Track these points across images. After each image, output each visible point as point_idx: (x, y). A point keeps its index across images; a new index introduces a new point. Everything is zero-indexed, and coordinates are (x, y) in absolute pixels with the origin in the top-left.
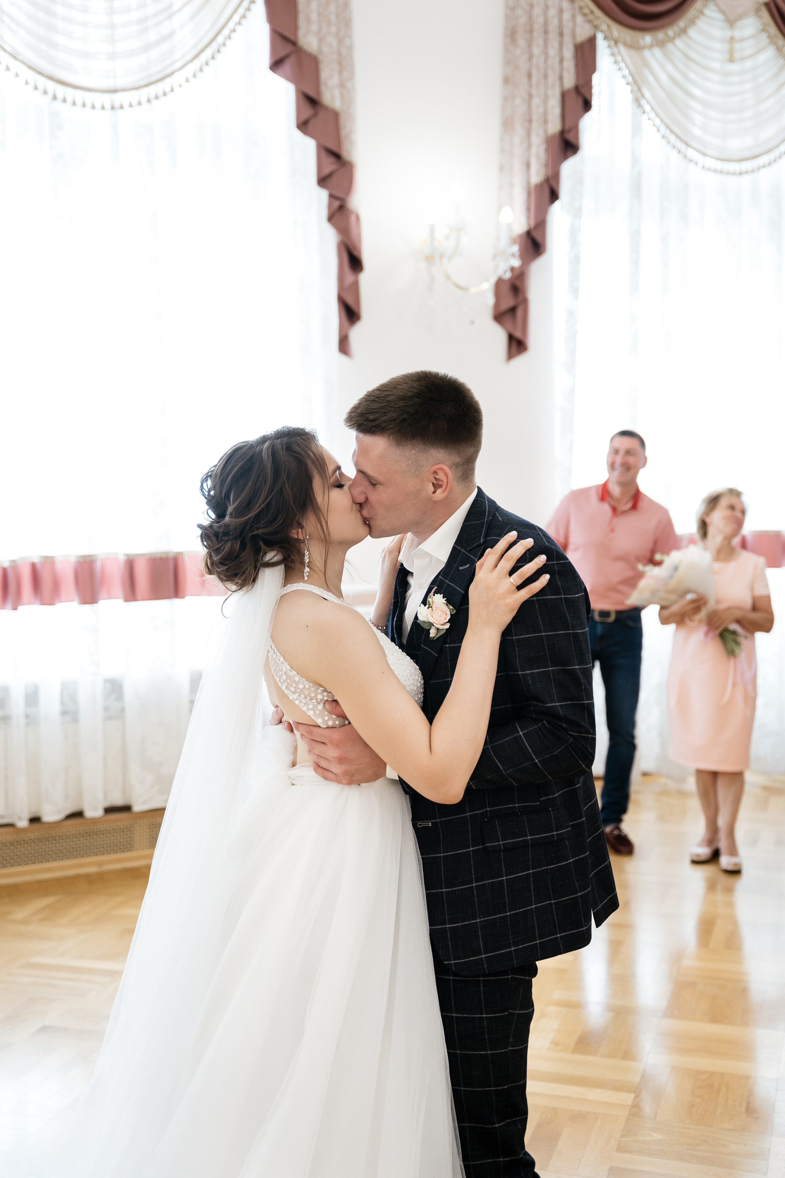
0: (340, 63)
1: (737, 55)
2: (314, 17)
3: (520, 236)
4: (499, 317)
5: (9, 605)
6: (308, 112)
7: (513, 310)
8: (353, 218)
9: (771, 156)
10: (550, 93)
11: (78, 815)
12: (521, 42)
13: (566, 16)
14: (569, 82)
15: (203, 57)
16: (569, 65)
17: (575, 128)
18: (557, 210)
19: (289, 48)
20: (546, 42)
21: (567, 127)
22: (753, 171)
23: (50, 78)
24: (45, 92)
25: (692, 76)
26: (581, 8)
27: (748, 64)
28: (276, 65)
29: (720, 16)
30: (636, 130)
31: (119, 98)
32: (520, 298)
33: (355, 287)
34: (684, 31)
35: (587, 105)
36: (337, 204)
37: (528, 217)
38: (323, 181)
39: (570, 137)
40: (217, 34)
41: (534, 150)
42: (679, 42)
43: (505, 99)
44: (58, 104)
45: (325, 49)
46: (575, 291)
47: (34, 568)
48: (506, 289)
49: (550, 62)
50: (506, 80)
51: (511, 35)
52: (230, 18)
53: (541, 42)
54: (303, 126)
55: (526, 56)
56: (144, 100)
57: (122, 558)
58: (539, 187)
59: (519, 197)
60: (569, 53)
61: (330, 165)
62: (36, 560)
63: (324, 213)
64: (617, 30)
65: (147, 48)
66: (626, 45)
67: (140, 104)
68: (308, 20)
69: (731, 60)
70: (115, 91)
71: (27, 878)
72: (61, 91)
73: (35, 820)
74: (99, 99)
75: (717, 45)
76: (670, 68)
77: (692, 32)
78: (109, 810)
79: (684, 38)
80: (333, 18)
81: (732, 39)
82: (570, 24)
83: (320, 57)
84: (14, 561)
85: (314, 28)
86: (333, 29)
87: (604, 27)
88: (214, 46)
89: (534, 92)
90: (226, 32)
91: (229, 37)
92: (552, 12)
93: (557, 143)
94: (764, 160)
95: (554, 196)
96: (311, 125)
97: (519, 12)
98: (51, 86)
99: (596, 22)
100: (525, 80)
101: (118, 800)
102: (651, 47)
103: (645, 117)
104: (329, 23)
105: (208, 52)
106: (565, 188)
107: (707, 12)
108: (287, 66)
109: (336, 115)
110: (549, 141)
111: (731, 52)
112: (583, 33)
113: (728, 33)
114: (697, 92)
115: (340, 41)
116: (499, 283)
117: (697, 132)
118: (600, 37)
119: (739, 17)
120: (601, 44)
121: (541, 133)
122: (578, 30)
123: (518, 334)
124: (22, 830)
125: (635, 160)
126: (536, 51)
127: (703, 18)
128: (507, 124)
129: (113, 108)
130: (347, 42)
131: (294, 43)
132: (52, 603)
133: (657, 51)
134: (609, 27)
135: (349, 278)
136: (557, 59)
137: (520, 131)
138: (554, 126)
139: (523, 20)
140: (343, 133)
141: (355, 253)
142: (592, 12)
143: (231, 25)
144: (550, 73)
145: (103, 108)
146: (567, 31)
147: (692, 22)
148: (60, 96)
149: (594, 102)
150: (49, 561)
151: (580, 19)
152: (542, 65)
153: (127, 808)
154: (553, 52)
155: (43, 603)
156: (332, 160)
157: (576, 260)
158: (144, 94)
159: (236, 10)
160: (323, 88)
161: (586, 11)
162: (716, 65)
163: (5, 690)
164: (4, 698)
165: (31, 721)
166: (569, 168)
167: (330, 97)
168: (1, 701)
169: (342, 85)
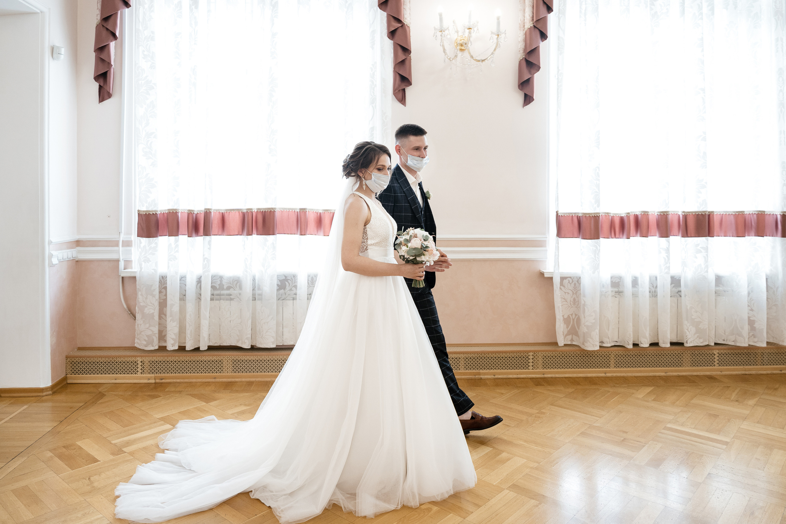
5: (625, 236)
11: (656, 345)
47: (636, 217)
57: (681, 214)
62: (637, 213)
73: (636, 345)
78: (672, 344)
124: (629, 349)
132: (647, 237)
150: (645, 214)
153: (681, 344)
155: (642, 236)
163: (620, 278)
164: (619, 282)
165: (635, 295)
168: (616, 283)
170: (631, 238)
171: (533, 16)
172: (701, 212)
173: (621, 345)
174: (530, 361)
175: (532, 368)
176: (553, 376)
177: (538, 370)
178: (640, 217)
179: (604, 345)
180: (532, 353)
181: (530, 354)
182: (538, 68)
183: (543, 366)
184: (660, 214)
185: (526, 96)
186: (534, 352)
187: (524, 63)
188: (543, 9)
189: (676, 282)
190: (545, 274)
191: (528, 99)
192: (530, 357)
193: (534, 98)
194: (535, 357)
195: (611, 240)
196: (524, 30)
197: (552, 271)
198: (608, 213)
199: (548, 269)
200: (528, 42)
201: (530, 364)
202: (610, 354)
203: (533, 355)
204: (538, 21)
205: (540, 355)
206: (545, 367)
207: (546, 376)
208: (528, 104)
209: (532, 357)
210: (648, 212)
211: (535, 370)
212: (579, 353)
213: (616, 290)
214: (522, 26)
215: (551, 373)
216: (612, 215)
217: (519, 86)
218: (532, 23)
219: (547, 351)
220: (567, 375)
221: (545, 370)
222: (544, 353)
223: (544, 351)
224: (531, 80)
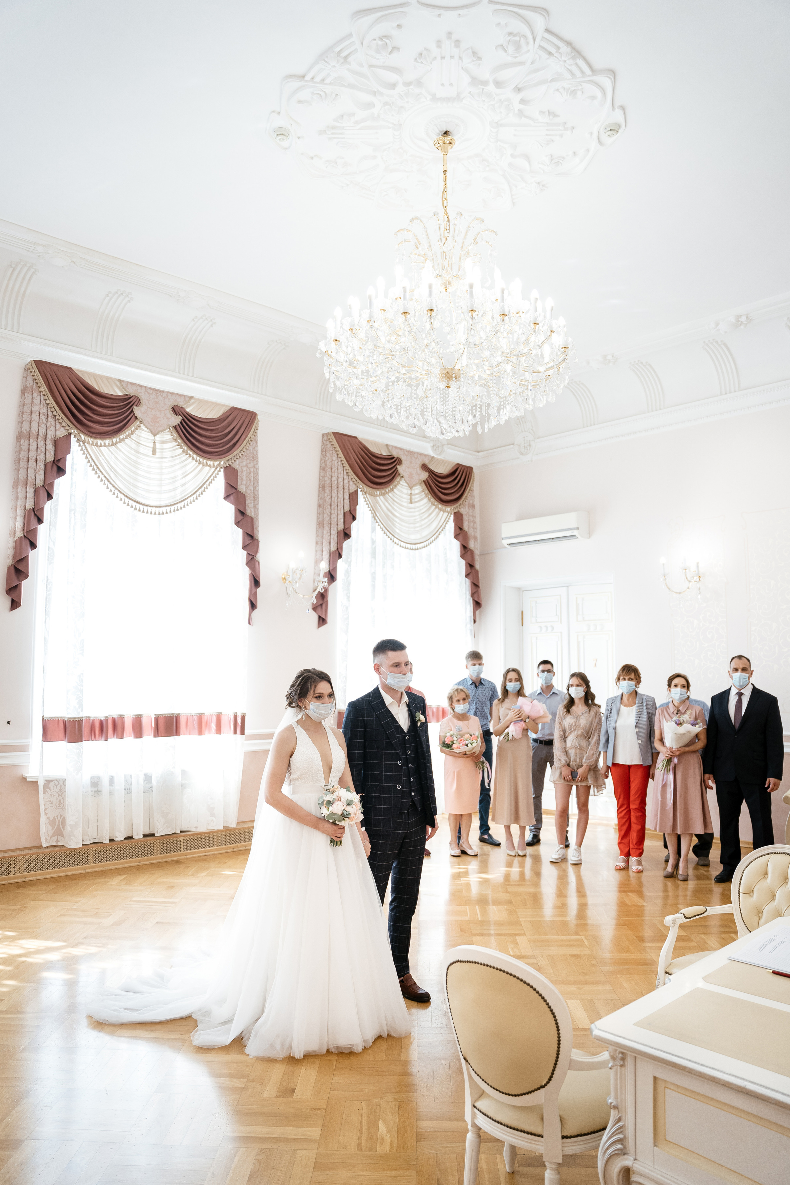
0: (254, 497)
1: (413, 501)
2: (244, 478)
3: (326, 573)
4: (314, 608)
5: (103, 738)
6: (240, 517)
7: (321, 606)
8: (257, 563)
9: (427, 543)
10: (339, 513)
11: (130, 838)
12: (327, 491)
13: (346, 481)
14: (347, 509)
15: (197, 493)
16: (347, 501)
17: (349, 528)
18: (340, 562)
19: (234, 490)
20: (338, 491)
21: (346, 527)
22: (420, 549)
23: (135, 501)
24: (132, 507)
25: (395, 507)
26: (352, 479)
27: (417, 505)
28: (226, 498)
29: (406, 485)
30: (373, 530)
31: (161, 510)
32: (325, 600)
33: (256, 594)
34: (392, 490)
35: (354, 518)
36: (251, 557)
37: (330, 565)
38: (244, 547)
39: (347, 532)
40: (204, 484)
41: (332, 536)
42: (390, 494)
43: (319, 514)
44: (136, 511)
45: (249, 491)
47: (114, 720)
48: (319, 597)
49: (339, 500)
50: (319, 506)
51: (322, 487)
52: (210, 477)
53: (336, 492)
54: (237, 523)
55: (329, 497)
56: (172, 511)
57: (153, 717)
58: (334, 552)
59: (326, 556)
60: (347, 497)
61: (248, 541)
62: (115, 717)
63: (245, 562)
64: (366, 488)
65: (175, 489)
66: (369, 494)
67: (170, 512)
68: (242, 480)
69: (411, 503)
70: (160, 507)
71: (107, 868)
72: (138, 506)
73: (111, 840)
74: (153, 510)
75: (405, 496)
76: (387, 504)
77: (395, 490)
78: (145, 836)
79: (392, 492)
80: (252, 479)
81: (411, 493)
82: (348, 485)
83: (246, 495)
84: (107, 717)
85: (244, 482)
86: (252, 483)
87: (361, 486)
88: (203, 488)
89: (333, 512)
90: (208, 483)
91: (209, 485)
92: (341, 480)
93: (342, 534)
94: (425, 544)
95: (340, 556)
96: (241, 523)
97: (326, 478)
98: (134, 504)
99: (358, 485)
100: (329, 507)
101: (147, 832)
102: (379, 495)
103: (377, 524)
104: (250, 480)
105: (200, 491)
106: (344, 553)
107: (401, 482)
108: (232, 498)
109: (252, 519)
110: (338, 532)
111: (411, 499)
112: (353, 488)
113: (409, 492)
114: (397, 514)
115: (255, 488)
116: (316, 594)
117: (397, 531)
118: (359, 490)
119: (414, 485)
120: (360, 493)
121: (336, 529)
122: (351, 488)
123: (323, 616)
124: (106, 845)
125: (373, 542)
126: (334, 495)
127: (400, 485)
128: (320, 524)
129: (159, 514)
130: (257, 488)
131: (236, 489)
132: (121, 738)
133: (381, 497)
134: (363, 486)
135: (254, 589)
136: (342, 499)
137: (327, 528)
138: (341, 527)
139: (328, 482)
140: (255, 527)
141: (257, 579)
142: (356, 481)
143: (210, 480)
144: (339, 504)
145: (155, 514)
146: (346, 487)
147: (396, 486)
148: (138, 509)
149: (357, 517)
150: (122, 717)
151: (351, 483)
152: (336, 501)
153: (153, 835)
154: (341, 496)
155: (117, 738)
156: (250, 538)
157: (348, 585)
158: (172, 508)
159: (212, 474)
160: (247, 507)
161: (354, 480)
162: (405, 504)
163: (99, 778)
164: (98, 782)
165: (111, 793)
166: (346, 544)
167: (250, 512)
168: (95, 783)
169: (255, 507)
170: (108, 739)
171: (24, 526)
172: (169, 714)
173: (100, 841)
174: (11, 866)
175: (13, 873)
176: (35, 878)
177: (20, 874)
178: (116, 719)
179: (84, 843)
180: (14, 858)
181: (11, 859)
182: (27, 576)
183: (25, 869)
184: (135, 717)
185: (13, 601)
186: (16, 857)
187: (13, 570)
188: (34, 520)
189: (148, 778)
190: (27, 778)
191: (15, 604)
192: (11, 863)
193: (21, 604)
194: (16, 862)
195: (91, 742)
196: (14, 537)
197: (37, 774)
198: (88, 717)
199: (32, 772)
200: (18, 551)
201: (11, 870)
202: (89, 851)
203: (14, 860)
204: (28, 532)
205: (22, 859)
206: (27, 871)
207: (27, 879)
208: (15, 609)
209: (14, 862)
210: (124, 715)
211: (16, 875)
212: (60, 853)
213: (96, 789)
214: (12, 533)
215: (32, 876)
216: (92, 719)
217: (7, 592)
218: (22, 532)
219: (28, 854)
220: (48, 876)
221: (27, 873)
222: (25, 857)
223: (25, 855)
224: (19, 586)
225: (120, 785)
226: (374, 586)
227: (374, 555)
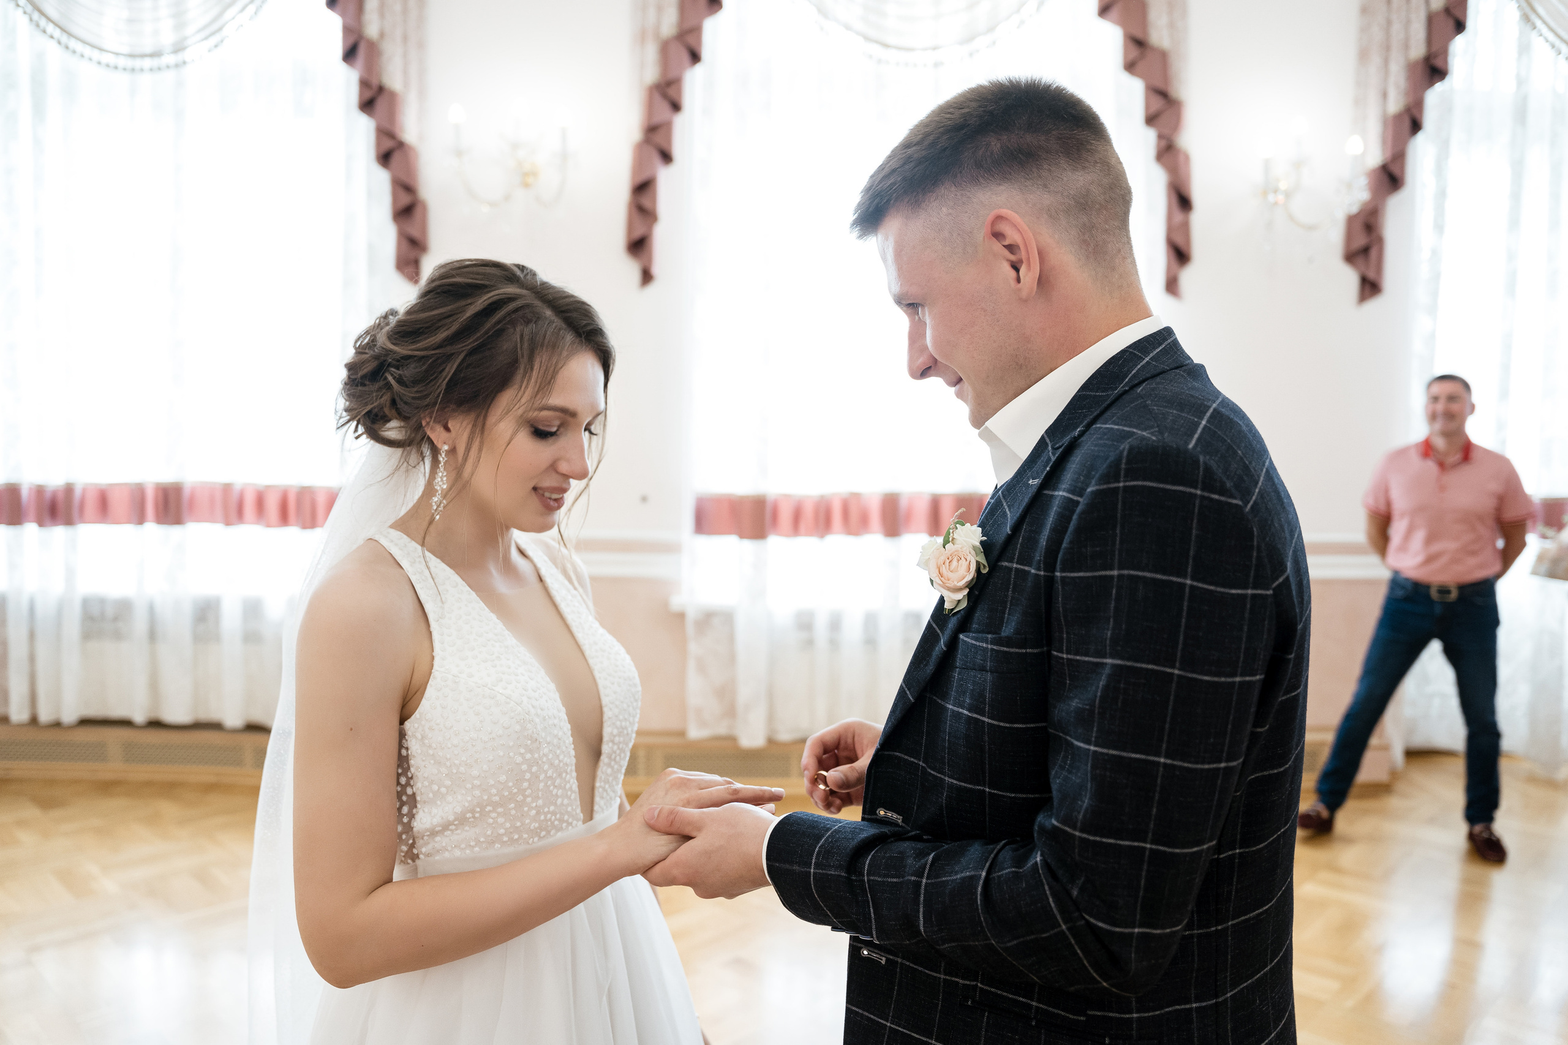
3: (1374, 171)
4: (1351, 257)
5: (819, 535)
6: (1135, 52)
7: (1365, 251)
8: (1182, 157)
10: (1413, 17)
14: (1438, 3)
17: (1444, 52)
18: (1420, 142)
21: (1432, 52)
23: (877, 43)
28: (1104, 10)
30: (1524, 48)
32: (1376, 237)
33: (1185, 227)
35: (1460, 26)
36: (1164, 143)
37: (1384, 150)
38: (1151, 120)
39: (1438, 63)
41: (1392, 79)
44: (881, 65)
46: (1439, 228)
47: (844, 502)
48: (1358, 226)
54: (1130, 67)
56: (965, 54)
58: (1398, 117)
59: (1375, 129)
61: (1158, 103)
62: (847, 496)
63: (1153, 152)
70: (936, 49)
72: (886, 53)
74: (920, 57)
84: (830, 495)
89: (1394, 17)
93: (1420, 70)
95: (1416, 126)
96: (1139, 66)
98: (876, 49)
106: (1429, 118)
108: (1116, 11)
109: (1164, 56)
110: (1411, 67)
116: (1351, 220)
121: (1402, 61)
123: (1371, 275)
125: (1520, 83)
128: (1363, 55)
129: (934, 64)
132: (860, 534)
135: (1179, 217)
137: (1376, 60)
138: (1417, 52)
140: (1172, 72)
141: (1184, 192)
145: (925, 65)
148: (884, 59)
149: (1470, 23)
155: (851, 534)
156: (1161, 99)
157: (1441, 195)
158: (965, 48)
160: (1150, 29)
164: (808, 622)
165: (832, 646)
166: (1435, 95)
167: (1159, 36)
168: (805, 623)
169: (1172, 25)
171: (644, 119)
178: (850, 502)
179: (776, 739)
182: (656, 218)
184: (886, 497)
186: (649, 747)
187: (634, 209)
188: (665, 106)
193: (656, 274)
194: (651, 756)
197: (686, 599)
200: (638, 166)
208: (648, 284)
210: (865, 494)
213: (804, 636)
217: (630, 249)
224: (648, 238)
225: (853, 631)
226: (1516, 196)
227: (1521, 114)
